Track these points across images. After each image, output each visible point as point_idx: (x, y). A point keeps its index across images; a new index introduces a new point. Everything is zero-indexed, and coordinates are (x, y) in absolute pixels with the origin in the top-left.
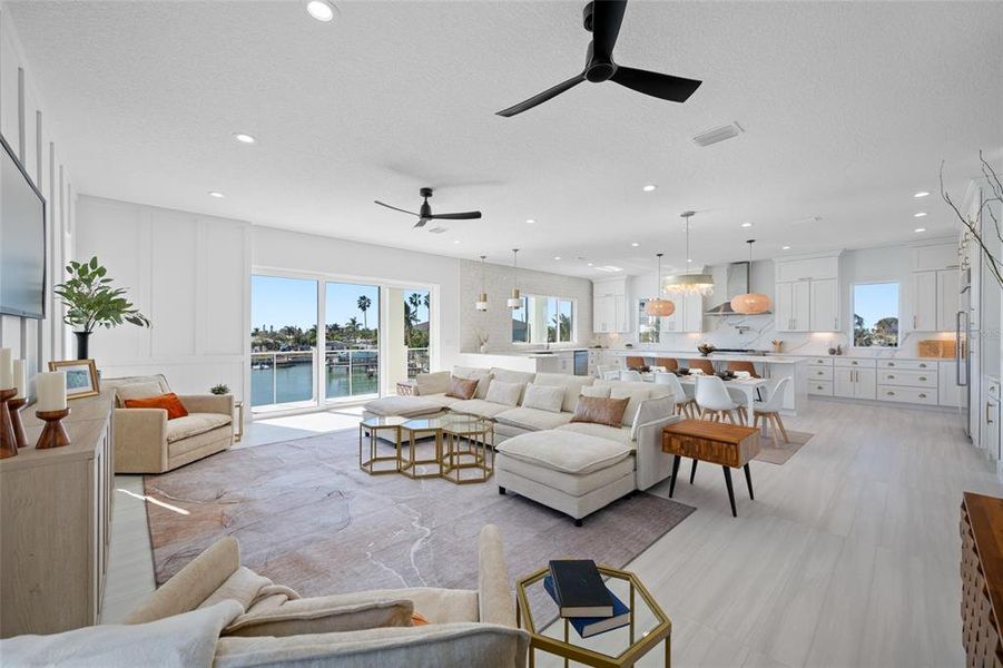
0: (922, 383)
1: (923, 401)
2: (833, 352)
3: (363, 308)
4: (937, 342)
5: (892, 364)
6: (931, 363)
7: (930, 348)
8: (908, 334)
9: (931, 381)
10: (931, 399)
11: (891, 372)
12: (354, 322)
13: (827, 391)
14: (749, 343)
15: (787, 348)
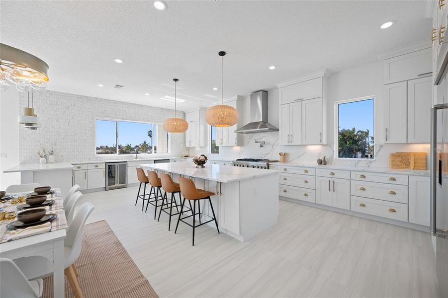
0: (392, 198)
1: (391, 216)
2: (320, 162)
3: (150, 136)
4: (408, 154)
5: (363, 177)
6: (402, 176)
7: (401, 160)
8: (381, 146)
9: (401, 196)
10: (400, 215)
11: (363, 184)
12: (145, 142)
13: (311, 199)
14: (267, 154)
15: (291, 158)
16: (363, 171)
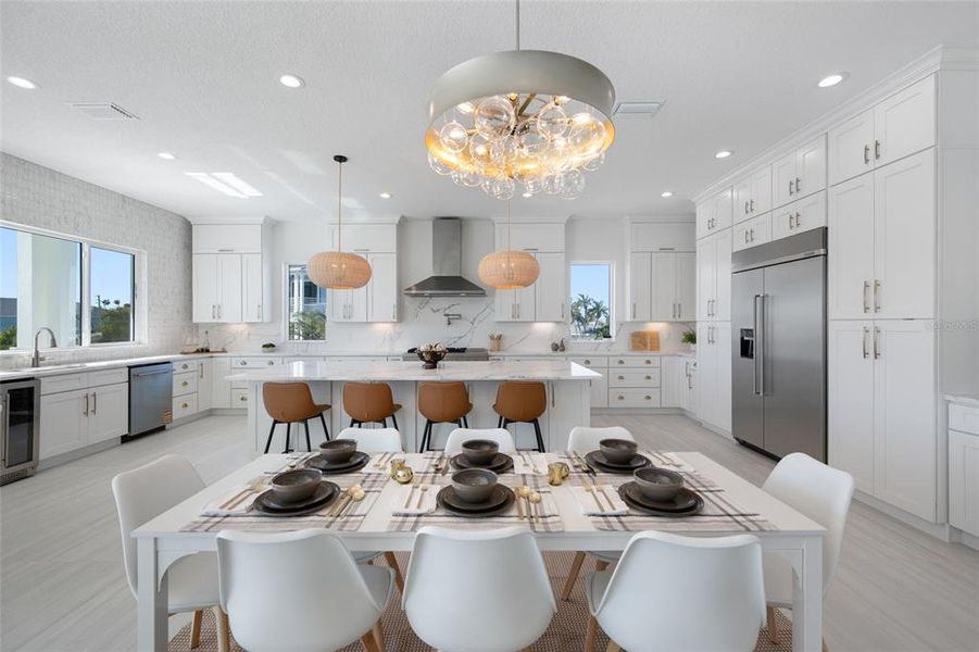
0: (647, 383)
1: (648, 404)
2: (556, 348)
4: (645, 333)
5: (621, 362)
6: (651, 358)
7: (640, 341)
8: (622, 324)
9: (655, 380)
10: (656, 401)
11: (621, 372)
14: (460, 338)
15: (506, 343)
16: (623, 355)
